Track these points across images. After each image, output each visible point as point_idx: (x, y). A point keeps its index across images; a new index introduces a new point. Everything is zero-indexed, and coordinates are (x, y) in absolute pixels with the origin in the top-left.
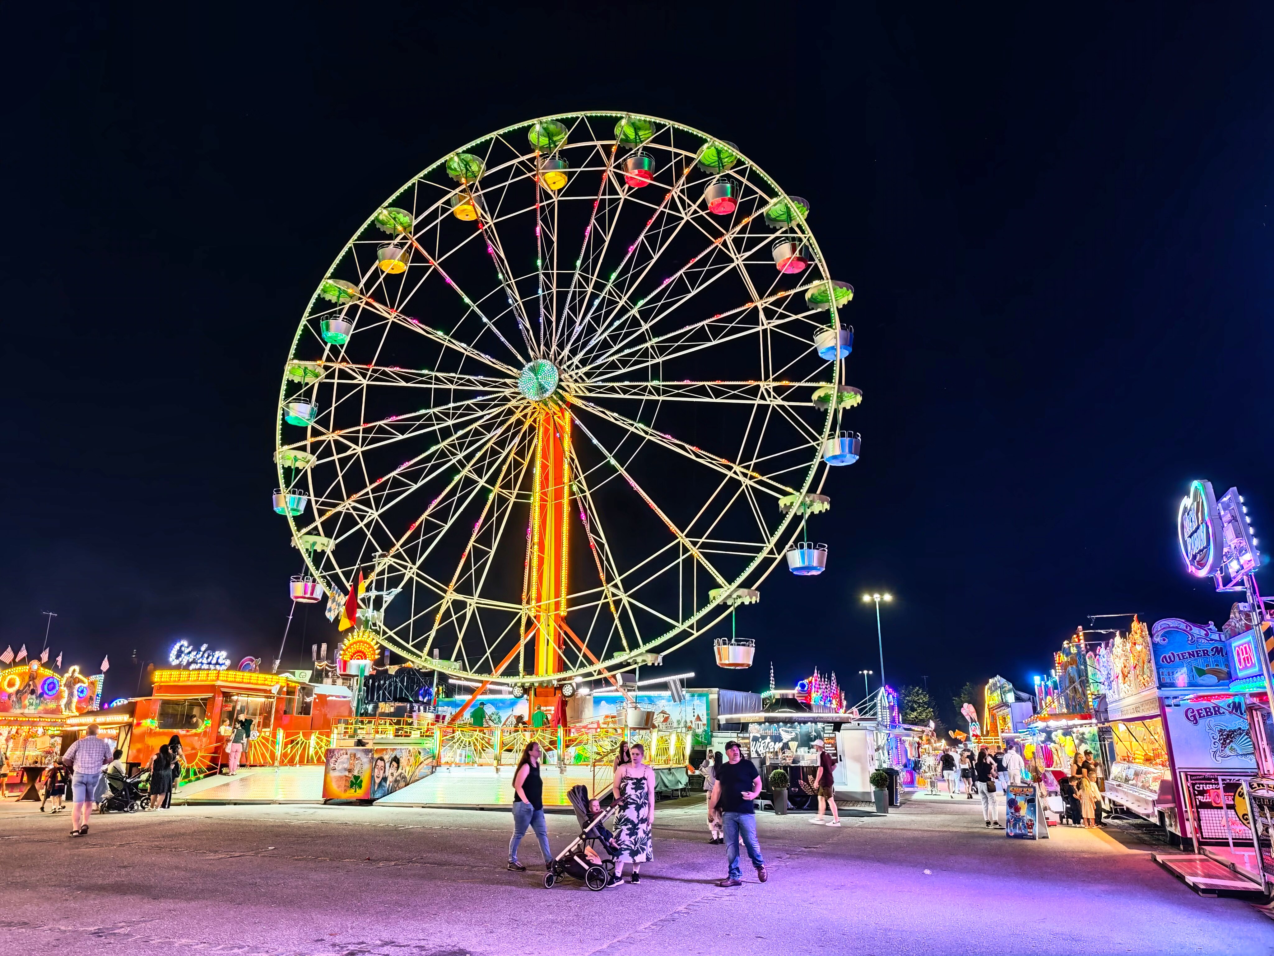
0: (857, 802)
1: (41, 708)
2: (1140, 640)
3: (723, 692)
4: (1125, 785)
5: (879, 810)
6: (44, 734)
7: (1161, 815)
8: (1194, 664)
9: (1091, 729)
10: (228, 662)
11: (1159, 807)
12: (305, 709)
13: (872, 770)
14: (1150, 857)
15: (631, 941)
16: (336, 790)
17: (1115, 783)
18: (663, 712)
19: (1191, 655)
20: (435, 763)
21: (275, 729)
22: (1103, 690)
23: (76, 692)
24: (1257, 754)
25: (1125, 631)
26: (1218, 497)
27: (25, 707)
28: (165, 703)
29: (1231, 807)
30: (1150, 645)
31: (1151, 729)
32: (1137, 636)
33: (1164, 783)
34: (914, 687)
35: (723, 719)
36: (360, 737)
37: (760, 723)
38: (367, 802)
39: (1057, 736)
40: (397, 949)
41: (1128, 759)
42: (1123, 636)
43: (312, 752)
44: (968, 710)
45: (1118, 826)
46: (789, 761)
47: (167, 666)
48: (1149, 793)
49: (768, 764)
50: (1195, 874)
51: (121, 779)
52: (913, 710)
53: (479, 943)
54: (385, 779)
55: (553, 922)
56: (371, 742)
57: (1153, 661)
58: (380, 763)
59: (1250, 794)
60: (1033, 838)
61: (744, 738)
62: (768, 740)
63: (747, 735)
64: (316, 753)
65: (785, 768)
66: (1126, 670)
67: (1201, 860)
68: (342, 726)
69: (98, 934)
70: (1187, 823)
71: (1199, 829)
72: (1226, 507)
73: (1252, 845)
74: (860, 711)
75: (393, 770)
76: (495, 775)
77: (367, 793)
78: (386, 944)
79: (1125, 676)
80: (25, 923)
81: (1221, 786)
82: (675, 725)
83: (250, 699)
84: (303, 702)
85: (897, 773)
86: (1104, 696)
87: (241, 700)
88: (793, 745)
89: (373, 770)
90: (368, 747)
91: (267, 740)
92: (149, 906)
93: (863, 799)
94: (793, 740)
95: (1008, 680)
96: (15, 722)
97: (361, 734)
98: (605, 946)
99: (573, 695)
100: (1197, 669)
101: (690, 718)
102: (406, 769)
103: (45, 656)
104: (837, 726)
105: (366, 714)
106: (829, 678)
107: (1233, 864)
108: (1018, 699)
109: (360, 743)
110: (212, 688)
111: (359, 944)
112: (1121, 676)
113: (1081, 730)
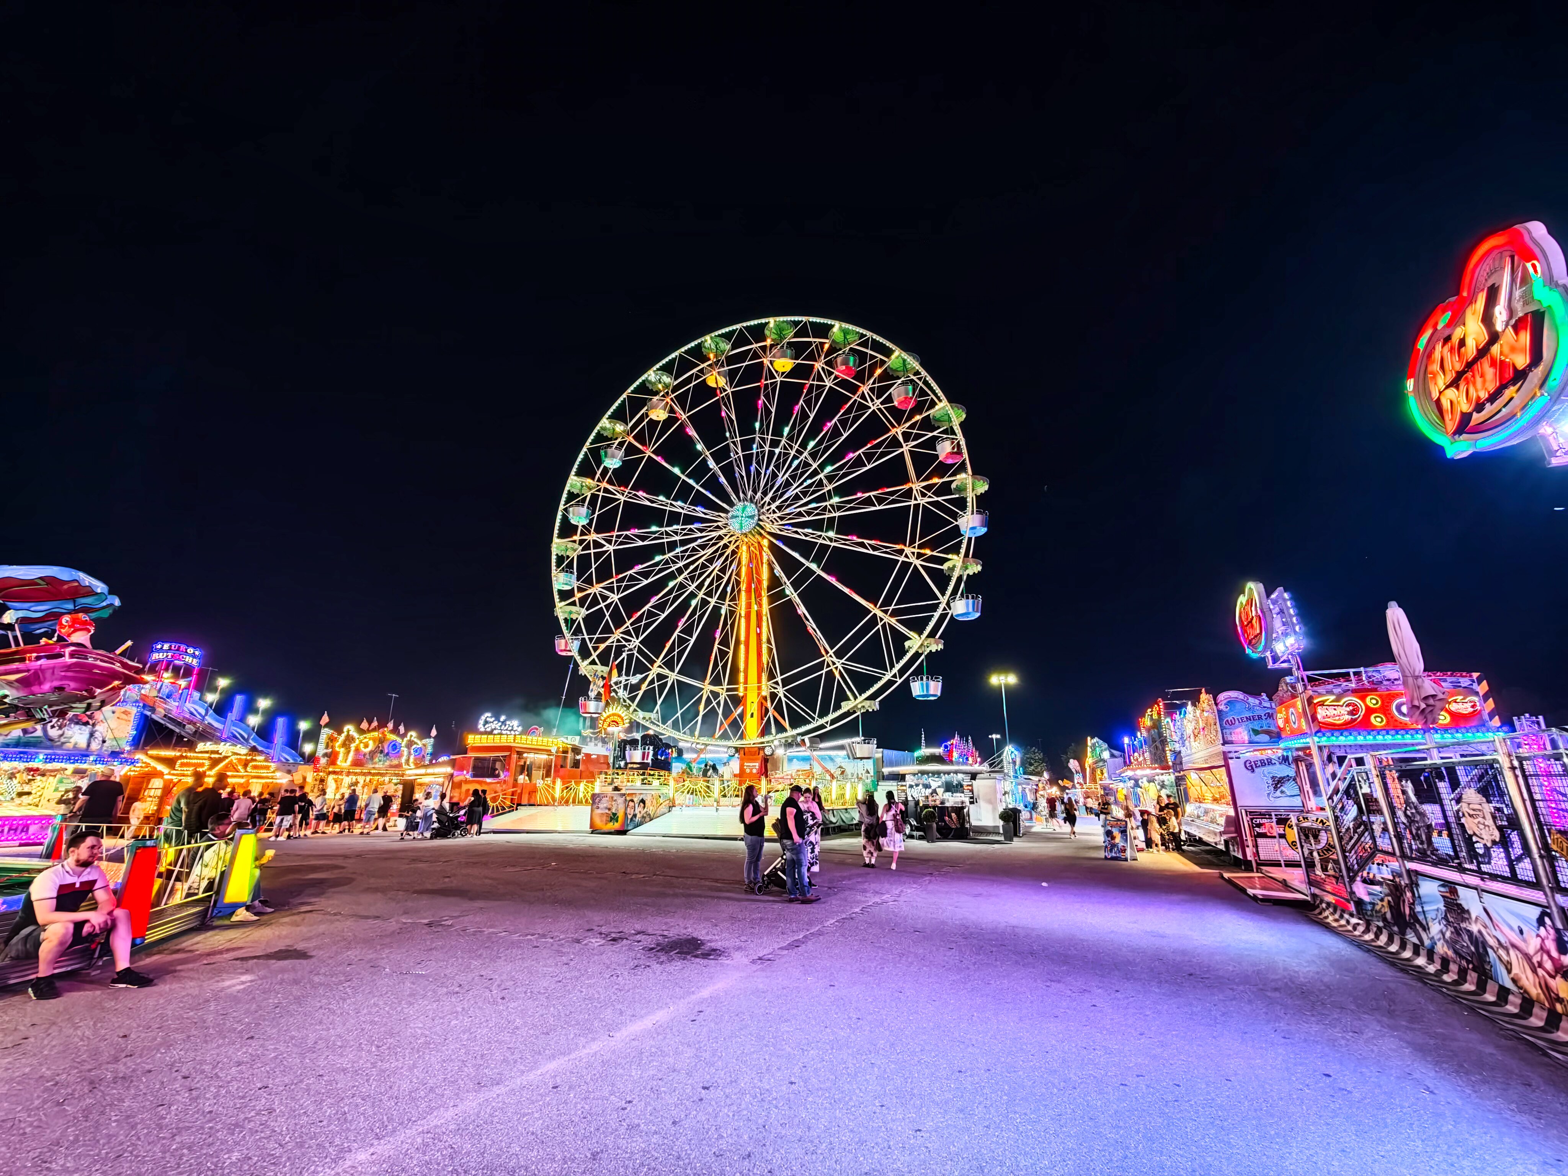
0: (989, 833)
1: (388, 763)
2: (1207, 708)
3: (886, 751)
4: (1197, 820)
5: (1006, 839)
6: (390, 782)
7: (1226, 842)
8: (1251, 726)
9: (1169, 778)
10: (520, 729)
11: (1225, 837)
12: (576, 764)
13: (1001, 810)
14: (1218, 875)
15: (820, 933)
16: (599, 823)
17: (1190, 819)
18: (840, 767)
19: (1248, 719)
20: (671, 804)
21: (554, 778)
22: (1177, 747)
23: (412, 751)
24: (1302, 795)
25: (1196, 701)
26: (1268, 595)
27: (375, 763)
28: (476, 759)
29: (1283, 836)
30: (1216, 711)
31: (1218, 776)
32: (1205, 705)
33: (1228, 818)
34: (1032, 747)
35: (886, 770)
36: (616, 785)
37: (914, 775)
38: (622, 832)
39: (1144, 782)
40: (647, 937)
41: (1200, 800)
42: (1194, 705)
43: (581, 795)
44: (1073, 764)
45: (1192, 852)
46: (938, 803)
47: (476, 731)
48: (1217, 827)
49: (921, 805)
50: (1254, 888)
51: (445, 814)
52: (1031, 764)
53: (707, 934)
54: (635, 816)
55: (761, 919)
56: (624, 789)
57: (1218, 724)
58: (631, 804)
59: (1297, 825)
60: (1126, 860)
61: (902, 786)
62: (921, 787)
63: (904, 783)
64: (585, 796)
65: (934, 807)
66: (1196, 731)
67: (1259, 877)
68: (603, 776)
69: (429, 925)
70: (1247, 850)
71: (1257, 854)
72: (1274, 602)
73: (1300, 866)
74: (990, 765)
75: (640, 809)
76: (716, 814)
77: (623, 825)
78: (639, 933)
79: (1195, 736)
80: (378, 917)
81: (1274, 820)
82: (850, 776)
83: (536, 755)
84: (575, 759)
85: (1020, 811)
86: (1180, 752)
87: (530, 757)
88: (940, 791)
89: (626, 809)
90: (623, 792)
91: (549, 786)
92: (466, 905)
93: (994, 831)
94: (939, 787)
95: (1104, 741)
96: (370, 773)
97: (617, 783)
98: (801, 937)
99: (772, 754)
100: (1254, 730)
101: (861, 771)
102: (650, 809)
103: (391, 725)
104: (974, 776)
105: (620, 768)
106: (967, 741)
107: (1285, 880)
108: (1112, 756)
109: (616, 789)
110: (509, 749)
111: (619, 932)
112: (1192, 736)
113: (1162, 778)
